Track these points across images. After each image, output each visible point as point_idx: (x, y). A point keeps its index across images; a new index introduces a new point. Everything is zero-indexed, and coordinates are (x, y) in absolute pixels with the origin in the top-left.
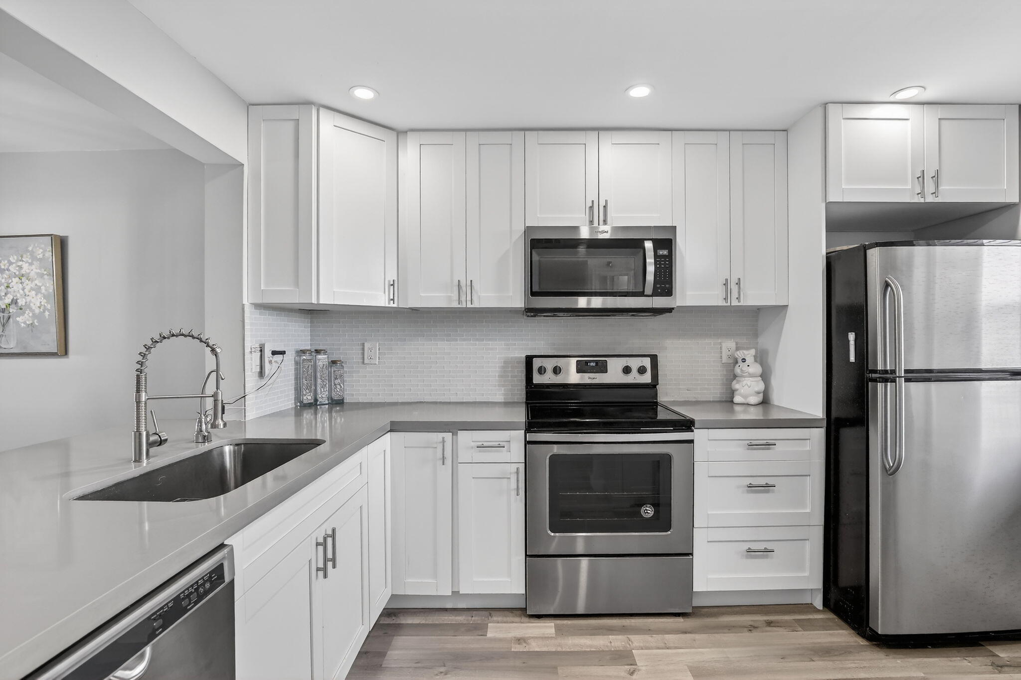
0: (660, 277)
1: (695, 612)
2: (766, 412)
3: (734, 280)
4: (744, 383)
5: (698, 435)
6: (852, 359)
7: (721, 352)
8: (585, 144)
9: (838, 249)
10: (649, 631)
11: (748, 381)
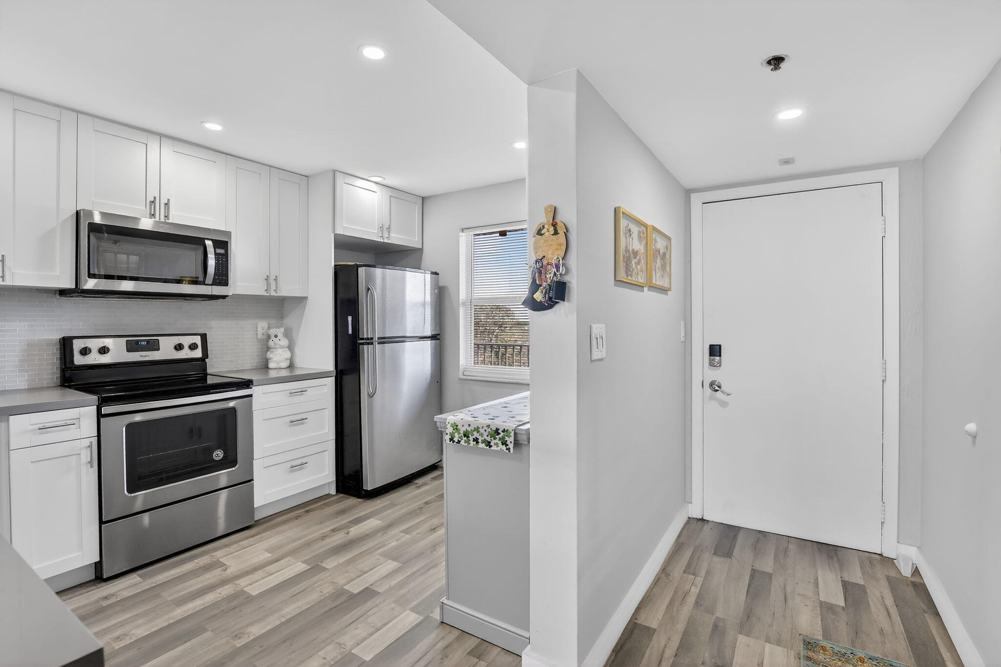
0: (219, 270)
1: (258, 523)
2: (291, 371)
3: (272, 277)
4: (277, 353)
5: (255, 390)
6: (350, 332)
7: (257, 331)
8: (147, 144)
9: (341, 263)
10: (226, 546)
11: (279, 351)
